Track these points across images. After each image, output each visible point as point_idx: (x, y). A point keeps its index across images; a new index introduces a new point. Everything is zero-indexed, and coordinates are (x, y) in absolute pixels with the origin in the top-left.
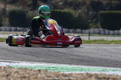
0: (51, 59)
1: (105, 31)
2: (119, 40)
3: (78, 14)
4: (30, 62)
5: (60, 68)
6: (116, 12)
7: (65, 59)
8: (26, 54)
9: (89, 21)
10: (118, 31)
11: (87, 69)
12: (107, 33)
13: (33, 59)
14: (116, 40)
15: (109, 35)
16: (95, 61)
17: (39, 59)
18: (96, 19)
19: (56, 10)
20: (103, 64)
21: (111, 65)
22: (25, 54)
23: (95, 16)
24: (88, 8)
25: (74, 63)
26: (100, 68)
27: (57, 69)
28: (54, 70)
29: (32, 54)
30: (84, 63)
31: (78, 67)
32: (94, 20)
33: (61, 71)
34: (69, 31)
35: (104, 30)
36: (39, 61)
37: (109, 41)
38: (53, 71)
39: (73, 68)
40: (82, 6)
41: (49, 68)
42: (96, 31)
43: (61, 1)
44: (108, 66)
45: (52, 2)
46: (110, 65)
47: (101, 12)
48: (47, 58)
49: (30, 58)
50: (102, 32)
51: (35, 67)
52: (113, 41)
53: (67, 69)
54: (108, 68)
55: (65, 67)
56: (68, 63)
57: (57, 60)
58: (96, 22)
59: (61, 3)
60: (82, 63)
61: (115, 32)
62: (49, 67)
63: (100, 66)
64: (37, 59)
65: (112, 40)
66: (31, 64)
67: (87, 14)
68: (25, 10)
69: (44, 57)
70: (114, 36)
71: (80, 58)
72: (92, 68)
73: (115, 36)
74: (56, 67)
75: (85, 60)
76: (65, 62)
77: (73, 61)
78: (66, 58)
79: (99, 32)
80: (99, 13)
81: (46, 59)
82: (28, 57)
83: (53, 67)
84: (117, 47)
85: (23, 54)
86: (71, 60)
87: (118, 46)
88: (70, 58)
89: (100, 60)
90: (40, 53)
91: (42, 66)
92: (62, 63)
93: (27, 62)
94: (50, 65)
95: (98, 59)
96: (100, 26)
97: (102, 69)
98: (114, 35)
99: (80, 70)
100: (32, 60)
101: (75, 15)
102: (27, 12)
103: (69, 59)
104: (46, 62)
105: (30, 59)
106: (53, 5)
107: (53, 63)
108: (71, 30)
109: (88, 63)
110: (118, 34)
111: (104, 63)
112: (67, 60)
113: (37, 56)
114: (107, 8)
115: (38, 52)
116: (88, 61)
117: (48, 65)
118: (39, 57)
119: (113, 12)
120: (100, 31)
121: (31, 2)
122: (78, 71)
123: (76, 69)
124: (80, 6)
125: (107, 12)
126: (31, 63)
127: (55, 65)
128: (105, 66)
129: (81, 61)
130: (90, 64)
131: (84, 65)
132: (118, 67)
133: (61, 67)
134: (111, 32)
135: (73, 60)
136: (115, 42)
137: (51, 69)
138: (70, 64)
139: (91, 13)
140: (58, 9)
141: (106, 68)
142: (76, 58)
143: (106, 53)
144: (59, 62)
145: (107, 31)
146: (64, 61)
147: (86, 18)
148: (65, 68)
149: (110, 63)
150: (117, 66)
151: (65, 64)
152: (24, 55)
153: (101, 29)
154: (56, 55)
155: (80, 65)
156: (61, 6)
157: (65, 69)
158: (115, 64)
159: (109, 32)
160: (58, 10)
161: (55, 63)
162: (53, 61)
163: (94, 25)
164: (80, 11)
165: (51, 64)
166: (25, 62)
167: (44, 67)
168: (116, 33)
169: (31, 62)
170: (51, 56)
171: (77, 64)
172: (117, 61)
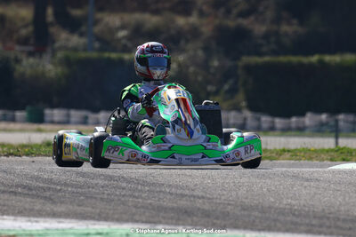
0: (93, 208)
1: (259, 119)
2: (304, 146)
3: (175, 65)
4: (27, 219)
5: (121, 235)
6: (294, 59)
7: (135, 207)
8: (15, 193)
9: (210, 88)
10: (301, 119)
12: (265, 125)
13: (38, 207)
14: (292, 147)
15: (271, 133)
17: (55, 209)
18: (231, 82)
19: (106, 55)
20: (254, 221)
21: (279, 225)
22: (12, 192)
23: (227, 75)
24: (206, 49)
25: (164, 218)
29: (34, 192)
30: (195, 218)
32: (226, 87)
35: (258, 115)
36: (54, 215)
37: (271, 152)
40: (187, 41)
42: (232, 121)
43: (123, 27)
44: (269, 229)
45: (97, 29)
46: (275, 226)
47: (246, 60)
48: (79, 205)
49: (27, 206)
50: (251, 122)
51: (41, 232)
52: (284, 151)
56: (144, 220)
57: (110, 210)
58: (233, 92)
59: (122, 34)
60: (189, 220)
61: (290, 123)
62: (86, 232)
63: (245, 228)
64: (49, 207)
65: (282, 148)
66: (29, 224)
67: (205, 66)
68: (11, 55)
69: (71, 202)
70: (289, 133)
71: (185, 203)
73: (290, 136)
74: (107, 234)
75: (199, 209)
76: (137, 217)
78: (139, 205)
79: (240, 122)
80: (240, 64)
81: (76, 208)
82: (21, 201)
83: (100, 234)
84: (295, 170)
85: (4, 192)
86: (153, 209)
87: (302, 166)
88: (150, 204)
89: (244, 210)
90: (59, 188)
91: (63, 230)
92: (127, 221)
93: (19, 218)
94: (91, 227)
95: (240, 208)
96: (244, 104)
98: (286, 131)
100: (32, 210)
102: (18, 61)
103: (147, 208)
105: (25, 209)
106: (99, 39)
107: (99, 220)
110: (301, 130)
111: (257, 221)
112: (142, 210)
113: (49, 199)
114: (264, 49)
115: (52, 186)
116: (206, 214)
117: (85, 227)
118: (54, 202)
119: (283, 59)
120: (245, 119)
121: (31, 29)
124: (182, 43)
125: (267, 59)
126: (30, 221)
127: (102, 227)
128: (260, 227)
129: (186, 212)
130: (214, 224)
131: (194, 225)
133: (124, 232)
134: (279, 122)
135: (160, 211)
136: (290, 154)
138: (152, 221)
139: (216, 63)
140: (114, 50)
141: (263, 235)
142: (169, 204)
143: (261, 188)
144: (116, 216)
145: (265, 120)
146: (134, 214)
147: (200, 78)
149: (275, 220)
150: (297, 229)
151: (136, 221)
152: (6, 196)
153: (248, 114)
154: (108, 194)
155: (184, 225)
156: (124, 42)
158: (292, 223)
159: (273, 122)
160: (114, 55)
161: (106, 219)
162: (99, 215)
163: (225, 100)
164: (181, 58)
165: (92, 222)
166: (12, 218)
167: (72, 231)
168: (293, 125)
169: (29, 216)
170: (91, 197)
171: (174, 221)
172: (296, 213)
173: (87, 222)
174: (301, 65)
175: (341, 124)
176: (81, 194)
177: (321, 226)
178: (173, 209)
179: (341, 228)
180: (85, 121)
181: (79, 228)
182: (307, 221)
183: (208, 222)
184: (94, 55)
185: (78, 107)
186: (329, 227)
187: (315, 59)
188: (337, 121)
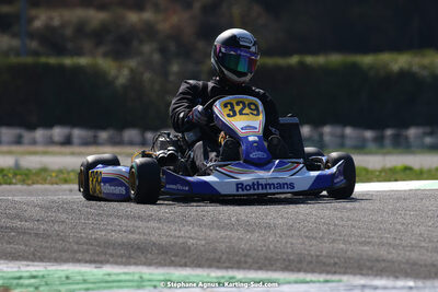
0: (26, 246)
3: (126, 72)
5: (60, 277)
7: (77, 243)
11: (162, 278)
16: (189, 247)
19: (43, 60)
20: (221, 258)
21: (249, 260)
24: (163, 51)
25: (112, 255)
26: (208, 275)
27: (47, 284)
28: (37, 288)
30: (149, 255)
31: (125, 274)
33: (63, 288)
34: (95, 137)
38: (32, 289)
39: (107, 278)
40: (141, 42)
41: (15, 282)
44: (239, 265)
46: (246, 262)
48: (10, 243)
53: (85, 281)
54: (239, 274)
55: (79, 273)
56: (88, 259)
57: (46, 248)
60: (144, 259)
62: (18, 275)
63: (210, 266)
71: (137, 237)
72: (178, 273)
74: (43, 277)
75: (154, 244)
76: (79, 256)
77: (110, 251)
78: (82, 241)
80: (205, 68)
81: (5, 246)
83: (34, 277)
86: (99, 246)
88: (95, 239)
92: (66, 261)
94: (23, 269)
95: (203, 242)
97: (217, 278)
99: (135, 284)
101: (116, 77)
103: (91, 244)
104: (6, 259)
107: (33, 261)
108: (104, 135)
109: (163, 256)
111: (224, 257)
112: (85, 247)
116: (163, 250)
117: (15, 270)
122: (127, 287)
123: (119, 281)
124: (135, 43)
127: (37, 269)
128: (227, 264)
129: (139, 248)
130: (173, 261)
131: (149, 264)
132: (275, 270)
133: (63, 274)
135: (108, 248)
137: (27, 282)
138: (97, 261)
139: (175, 68)
141: (231, 273)
142: (119, 240)
143: (230, 217)
144: (54, 255)
146: (75, 252)
147: (157, 87)
148: (80, 278)
149: (245, 256)
150: (272, 265)
151: (79, 261)
155: (136, 264)
157: (78, 284)
158: (266, 258)
160: (52, 61)
161: (41, 259)
162: (34, 255)
164: (133, 63)
165: (25, 263)
170: (25, 233)
171: (124, 260)
172: (271, 246)
173: (18, 263)
174: (278, 69)
175: (327, 138)
176: (12, 229)
177: (300, 262)
178: (122, 245)
179: (324, 264)
180: (18, 141)
181: (9, 270)
182: (284, 256)
183: (165, 260)
184: (29, 60)
185: (9, 124)
186: (311, 262)
187: (294, 60)
188: (321, 135)
